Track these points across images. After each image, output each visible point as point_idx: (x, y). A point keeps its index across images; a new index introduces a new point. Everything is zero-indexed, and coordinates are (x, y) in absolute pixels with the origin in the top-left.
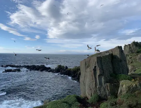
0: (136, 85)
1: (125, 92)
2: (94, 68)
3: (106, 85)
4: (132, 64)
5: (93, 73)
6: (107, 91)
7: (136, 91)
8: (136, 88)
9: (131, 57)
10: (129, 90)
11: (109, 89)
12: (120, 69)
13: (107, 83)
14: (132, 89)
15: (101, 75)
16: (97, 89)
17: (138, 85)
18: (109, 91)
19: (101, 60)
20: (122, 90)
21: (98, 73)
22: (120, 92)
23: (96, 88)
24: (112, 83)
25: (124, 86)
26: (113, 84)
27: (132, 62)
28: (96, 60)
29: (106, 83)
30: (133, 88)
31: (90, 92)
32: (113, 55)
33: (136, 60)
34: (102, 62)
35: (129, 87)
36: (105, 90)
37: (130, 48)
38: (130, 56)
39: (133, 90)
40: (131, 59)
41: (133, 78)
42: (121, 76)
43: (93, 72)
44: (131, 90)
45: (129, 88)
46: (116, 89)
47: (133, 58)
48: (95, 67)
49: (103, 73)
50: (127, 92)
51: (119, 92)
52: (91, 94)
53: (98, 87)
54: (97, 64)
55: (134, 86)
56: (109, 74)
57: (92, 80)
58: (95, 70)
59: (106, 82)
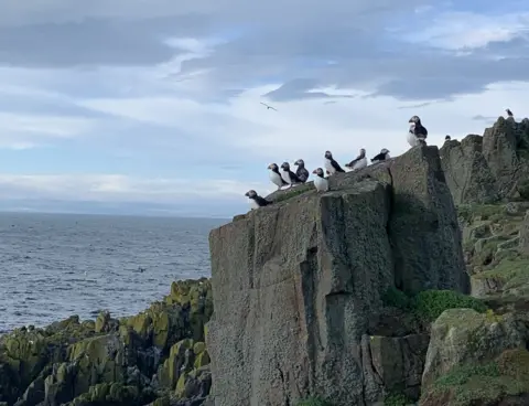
0: (500, 326)
1: (455, 362)
2: (303, 258)
3: (364, 343)
4: (489, 272)
5: (299, 287)
6: (370, 378)
7: (500, 352)
8: (499, 337)
9: (487, 229)
10: (472, 349)
11: (378, 365)
12: (428, 269)
13: (369, 334)
14: (483, 344)
15: (342, 293)
16: (319, 370)
17: (507, 325)
18: (380, 371)
19: (340, 213)
20: (442, 353)
21: (326, 281)
22: (433, 364)
23: (314, 364)
24: (394, 335)
25: (451, 333)
26: (396, 339)
27: (488, 261)
28: (316, 216)
29: (364, 336)
30: (487, 341)
31: (281, 393)
32: (396, 192)
33: (516, 242)
34: (349, 225)
35: (470, 336)
36: (358, 371)
37: (480, 161)
38: (479, 224)
39: (488, 347)
40: (480, 240)
41: (490, 307)
42: (435, 296)
43: (298, 278)
44: (479, 350)
45: (472, 338)
46: (412, 364)
47: (495, 235)
48: (312, 251)
49: (352, 281)
50: (462, 361)
51: (428, 364)
52: (288, 401)
53: (321, 356)
54: (321, 236)
55: (491, 329)
56: (376, 291)
57: (293, 323)
58: (309, 268)
59: (365, 329)
